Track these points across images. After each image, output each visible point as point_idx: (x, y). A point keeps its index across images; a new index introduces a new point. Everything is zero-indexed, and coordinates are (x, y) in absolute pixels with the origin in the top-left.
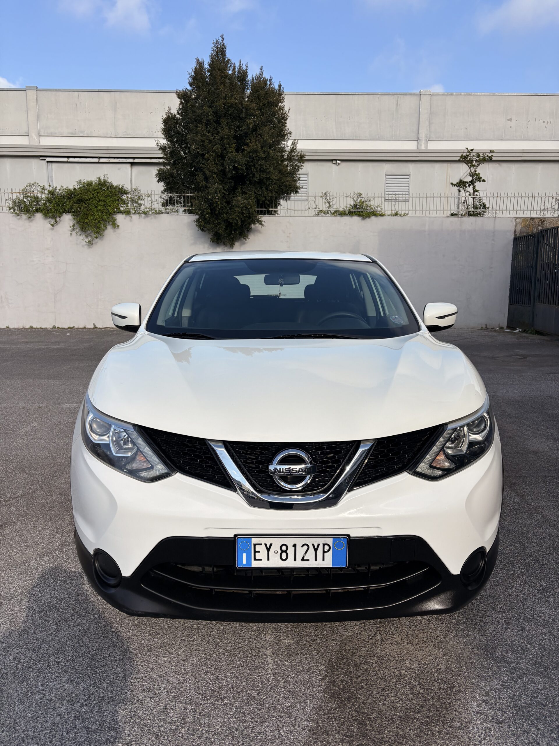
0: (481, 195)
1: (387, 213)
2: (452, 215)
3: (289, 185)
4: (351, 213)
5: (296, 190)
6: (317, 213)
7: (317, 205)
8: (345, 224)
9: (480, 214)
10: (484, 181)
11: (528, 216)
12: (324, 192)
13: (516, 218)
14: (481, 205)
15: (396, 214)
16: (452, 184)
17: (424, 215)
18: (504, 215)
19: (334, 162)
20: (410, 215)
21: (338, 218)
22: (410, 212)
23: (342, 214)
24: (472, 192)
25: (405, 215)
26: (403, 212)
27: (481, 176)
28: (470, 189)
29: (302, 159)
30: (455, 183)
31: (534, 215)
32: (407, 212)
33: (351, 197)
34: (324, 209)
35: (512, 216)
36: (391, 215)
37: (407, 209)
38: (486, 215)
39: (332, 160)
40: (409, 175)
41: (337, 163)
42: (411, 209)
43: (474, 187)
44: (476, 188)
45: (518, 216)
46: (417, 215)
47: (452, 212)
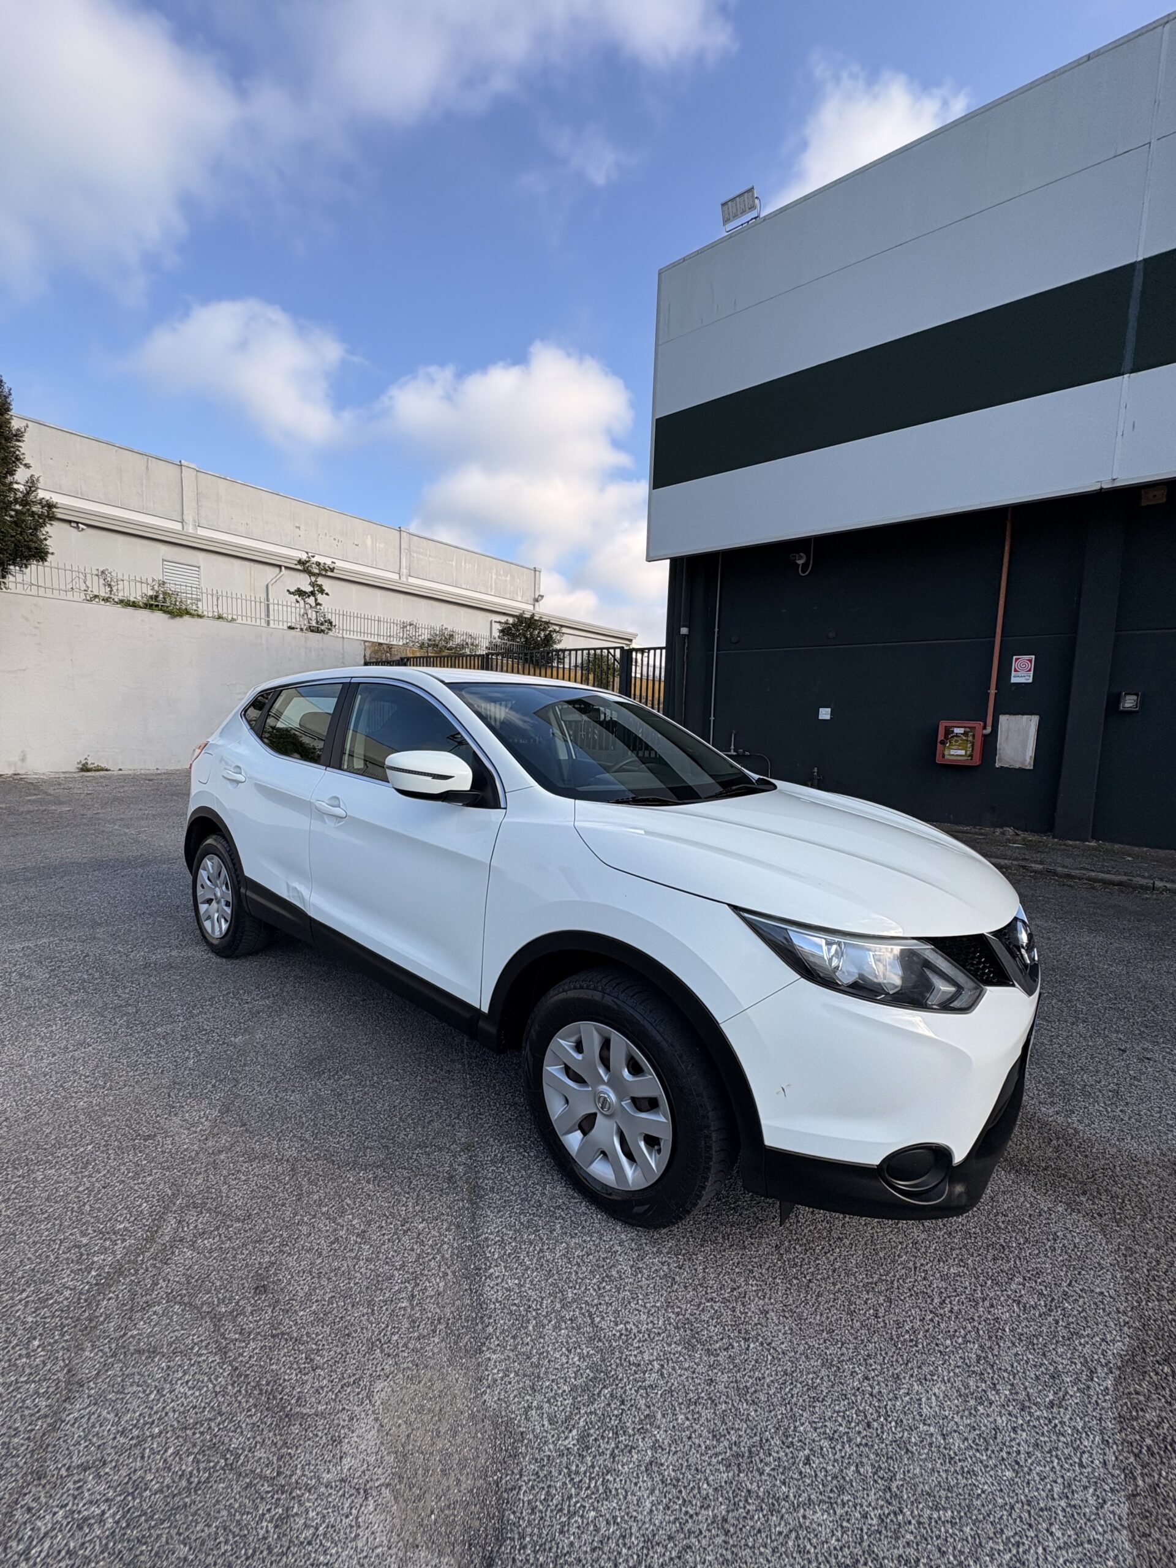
0: (326, 610)
1: (205, 613)
2: (290, 628)
3: (36, 548)
4: (148, 606)
5: (40, 554)
6: (88, 598)
7: (90, 586)
8: (143, 621)
9: (323, 631)
10: (327, 594)
11: (376, 640)
12: (101, 569)
13: (365, 641)
14: (326, 621)
15: (220, 617)
16: (288, 591)
17: (258, 624)
18: (351, 637)
19: (73, 524)
20: (239, 621)
21: (130, 610)
22: (240, 617)
23: (134, 605)
24: (313, 604)
25: (233, 620)
26: (230, 617)
27: (324, 588)
28: (311, 600)
29: (49, 512)
30: (292, 590)
31: (381, 641)
32: (235, 617)
33: (148, 584)
34: (102, 594)
35: (362, 638)
36: (213, 617)
37: (235, 613)
38: (331, 633)
39: (70, 522)
40: (199, 567)
41: (78, 528)
42: (240, 613)
43: (316, 600)
44: (319, 601)
45: (366, 639)
46: (249, 622)
47: (289, 624)
